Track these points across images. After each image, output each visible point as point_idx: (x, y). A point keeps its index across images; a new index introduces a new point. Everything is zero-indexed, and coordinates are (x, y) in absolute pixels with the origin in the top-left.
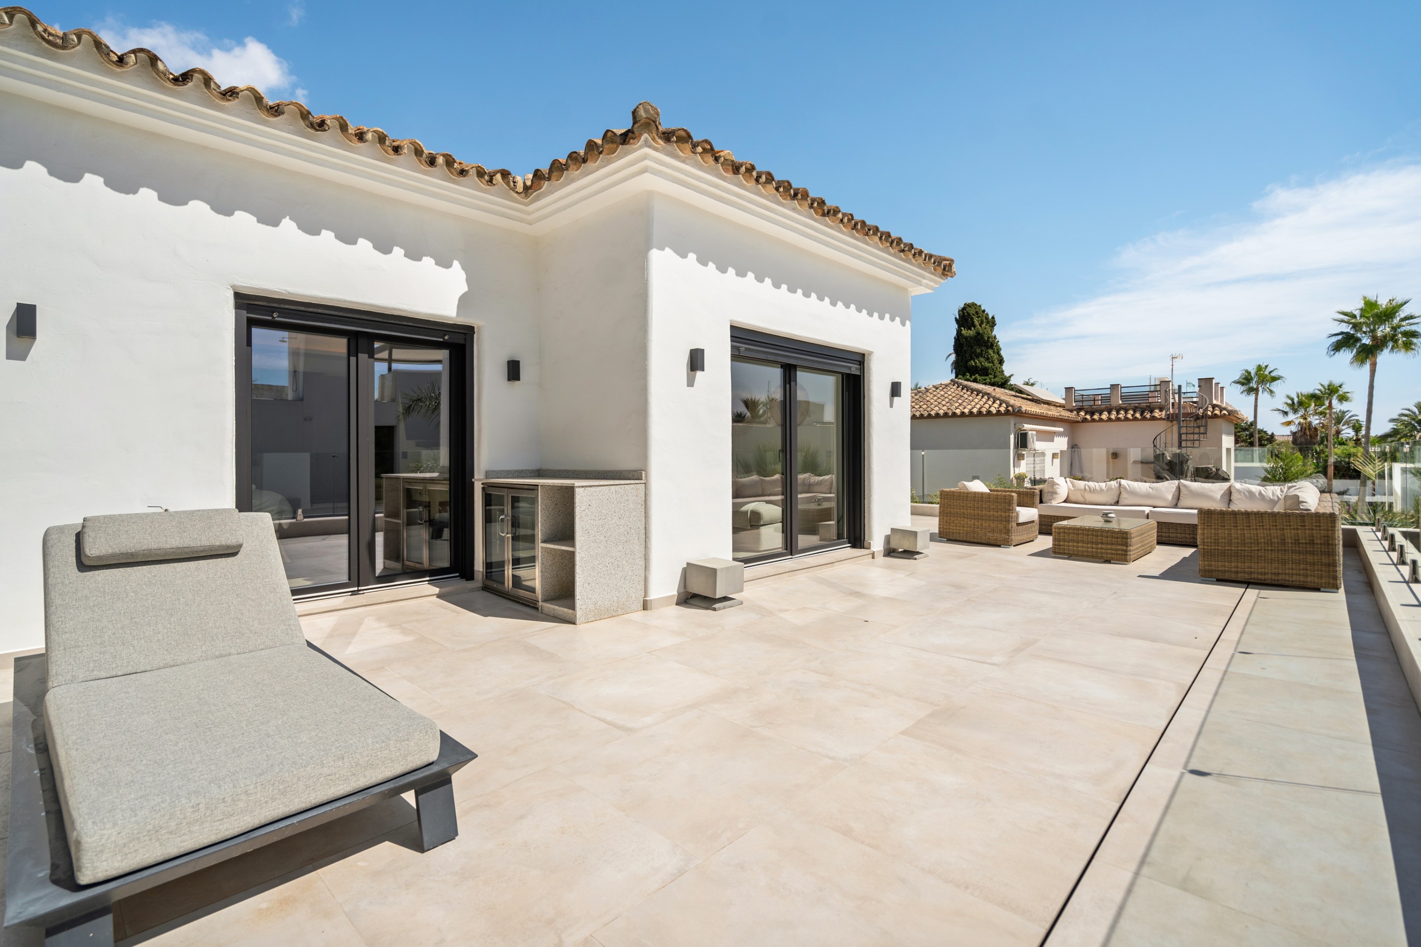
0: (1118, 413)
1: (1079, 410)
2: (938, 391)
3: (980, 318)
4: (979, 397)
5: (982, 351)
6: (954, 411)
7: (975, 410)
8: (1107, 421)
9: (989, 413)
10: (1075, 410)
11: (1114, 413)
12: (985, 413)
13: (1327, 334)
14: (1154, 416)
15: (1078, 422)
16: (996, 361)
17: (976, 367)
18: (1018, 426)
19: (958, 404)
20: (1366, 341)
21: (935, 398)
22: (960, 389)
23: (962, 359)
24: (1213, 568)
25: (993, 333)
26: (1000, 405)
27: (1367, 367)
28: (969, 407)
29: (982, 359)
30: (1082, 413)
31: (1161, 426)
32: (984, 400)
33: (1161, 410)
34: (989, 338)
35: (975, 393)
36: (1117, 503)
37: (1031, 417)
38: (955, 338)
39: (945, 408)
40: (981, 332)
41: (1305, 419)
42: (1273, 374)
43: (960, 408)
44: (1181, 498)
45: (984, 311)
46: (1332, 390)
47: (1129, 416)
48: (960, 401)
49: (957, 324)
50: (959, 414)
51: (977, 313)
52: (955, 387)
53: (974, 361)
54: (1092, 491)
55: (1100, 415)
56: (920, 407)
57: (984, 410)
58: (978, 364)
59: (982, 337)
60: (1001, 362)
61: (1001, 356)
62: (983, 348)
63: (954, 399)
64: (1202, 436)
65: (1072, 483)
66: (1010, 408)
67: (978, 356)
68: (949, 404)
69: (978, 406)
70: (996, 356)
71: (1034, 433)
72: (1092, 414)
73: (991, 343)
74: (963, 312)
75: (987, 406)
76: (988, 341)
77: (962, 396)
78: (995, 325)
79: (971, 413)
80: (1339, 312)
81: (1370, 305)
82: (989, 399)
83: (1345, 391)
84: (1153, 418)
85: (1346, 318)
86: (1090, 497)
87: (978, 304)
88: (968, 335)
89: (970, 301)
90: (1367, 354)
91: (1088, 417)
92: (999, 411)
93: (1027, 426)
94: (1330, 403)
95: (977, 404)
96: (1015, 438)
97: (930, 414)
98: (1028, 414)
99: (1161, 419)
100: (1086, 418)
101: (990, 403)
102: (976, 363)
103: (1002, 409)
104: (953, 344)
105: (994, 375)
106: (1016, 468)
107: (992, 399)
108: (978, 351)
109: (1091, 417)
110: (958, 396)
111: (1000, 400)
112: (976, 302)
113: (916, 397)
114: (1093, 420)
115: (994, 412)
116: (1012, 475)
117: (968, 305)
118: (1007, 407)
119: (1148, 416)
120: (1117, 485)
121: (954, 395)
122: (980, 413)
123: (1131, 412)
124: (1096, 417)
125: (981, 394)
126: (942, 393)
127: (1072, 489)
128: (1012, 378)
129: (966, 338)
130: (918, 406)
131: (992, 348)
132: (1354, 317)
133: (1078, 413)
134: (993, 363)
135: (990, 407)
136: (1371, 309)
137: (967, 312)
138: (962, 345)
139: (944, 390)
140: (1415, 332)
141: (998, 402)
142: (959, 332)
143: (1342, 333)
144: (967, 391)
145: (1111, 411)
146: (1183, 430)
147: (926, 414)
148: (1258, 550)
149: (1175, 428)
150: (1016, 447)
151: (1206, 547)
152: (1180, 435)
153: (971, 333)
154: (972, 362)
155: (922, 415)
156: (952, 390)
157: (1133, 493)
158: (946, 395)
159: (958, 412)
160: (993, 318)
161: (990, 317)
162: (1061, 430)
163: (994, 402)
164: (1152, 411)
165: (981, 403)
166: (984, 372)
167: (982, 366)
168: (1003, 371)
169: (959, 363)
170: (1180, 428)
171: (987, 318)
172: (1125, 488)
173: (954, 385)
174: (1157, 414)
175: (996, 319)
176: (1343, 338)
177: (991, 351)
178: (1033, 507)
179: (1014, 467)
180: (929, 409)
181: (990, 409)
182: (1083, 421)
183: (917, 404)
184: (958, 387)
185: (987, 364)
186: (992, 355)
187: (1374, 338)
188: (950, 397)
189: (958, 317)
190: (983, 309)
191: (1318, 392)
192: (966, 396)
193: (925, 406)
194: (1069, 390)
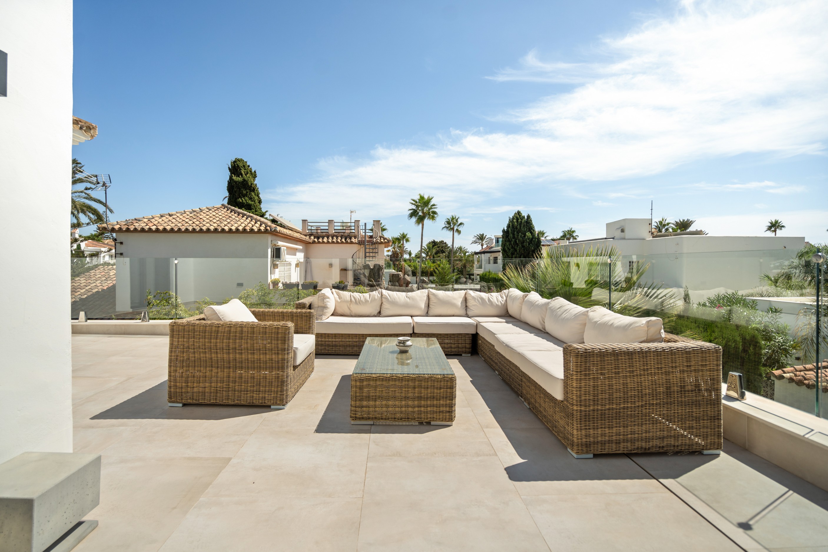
0: (333, 238)
1: (310, 235)
2: (211, 212)
3: (246, 171)
4: (244, 218)
5: (247, 192)
6: (223, 227)
7: (241, 228)
8: (326, 243)
9: (252, 230)
10: (308, 235)
11: (330, 238)
12: (248, 230)
13: (407, 209)
14: (352, 241)
15: (310, 243)
16: (257, 201)
17: (243, 203)
18: (274, 242)
19: (227, 223)
20: (420, 214)
21: (208, 217)
22: (229, 212)
23: (233, 197)
24: (592, 439)
25: (255, 183)
26: (261, 225)
27: (421, 225)
28: (236, 225)
29: (246, 198)
30: (312, 237)
31: (355, 248)
32: (248, 221)
33: (355, 238)
34: (252, 184)
35: (241, 215)
36: (379, 314)
37: (282, 237)
38: (228, 181)
39: (215, 225)
40: (246, 179)
41: (394, 249)
42: (384, 228)
43: (228, 225)
44: (430, 306)
45: (249, 166)
46: (404, 237)
47: (339, 240)
48: (228, 221)
49: (230, 171)
50: (227, 230)
51: (244, 166)
52: (225, 210)
53: (241, 199)
54: (358, 302)
55: (323, 239)
56: (194, 223)
57: (248, 229)
58: (244, 201)
59: (247, 183)
60: (260, 202)
61: (260, 198)
62: (248, 191)
63: (224, 218)
64: (376, 254)
65: (338, 294)
66: (268, 228)
67: (244, 196)
68: (219, 222)
69: (243, 225)
70: (256, 198)
71: (285, 248)
72: (318, 238)
73: (253, 188)
74: (234, 164)
75: (250, 225)
76: (251, 186)
77: (230, 217)
78: (256, 177)
79: (237, 230)
80: (412, 200)
81: (422, 198)
82: (251, 220)
83: (408, 237)
84: (352, 243)
85: (414, 202)
86: (356, 309)
87: (245, 161)
88: (237, 180)
89: (239, 157)
90: (421, 220)
91: (316, 240)
92: (260, 229)
93: (280, 243)
94: (403, 242)
95: (242, 223)
96: (271, 252)
97: (201, 229)
98: (281, 233)
99: (355, 243)
100: (315, 241)
101: (253, 223)
102: (242, 201)
103: (262, 228)
104: (227, 185)
105: (255, 210)
106: (272, 275)
107: (254, 221)
108: (244, 192)
109: (318, 240)
110: (227, 217)
111: (260, 221)
112: (243, 159)
113: (191, 215)
114: (319, 242)
115: (256, 230)
116: (269, 281)
117: (238, 160)
118: (266, 227)
119: (349, 241)
120: (380, 296)
121: (223, 216)
122: (244, 230)
123: (340, 238)
124: (320, 240)
125: (246, 217)
126: (214, 213)
127: (339, 300)
128: (267, 213)
129: (236, 182)
130: (191, 222)
131: (254, 192)
132: (416, 202)
133: (310, 237)
134: (254, 202)
135: (253, 226)
136: (422, 199)
137: (237, 164)
138: (233, 186)
139: (216, 211)
140: (435, 212)
141: (259, 223)
142: (231, 178)
143: (413, 209)
144: (235, 213)
145: (329, 237)
146: (367, 250)
147: (198, 229)
148: (642, 406)
149: (363, 250)
150: (273, 257)
151: (583, 409)
152: (366, 253)
153: (240, 179)
154: (240, 199)
155: (194, 229)
156: (223, 212)
157: (394, 303)
158: (217, 215)
159: (226, 228)
160: (255, 172)
161: (253, 171)
162: (301, 247)
163: (256, 223)
164: (350, 239)
165: (246, 223)
166: (248, 208)
167: (247, 203)
168: (261, 209)
169: (231, 199)
170: (365, 249)
171: (251, 171)
172: (386, 298)
173: (224, 208)
174: (353, 240)
175: (257, 173)
176: (413, 212)
177: (253, 194)
178: (309, 333)
179: (271, 274)
180: (201, 225)
181: (253, 228)
182: (313, 243)
183: (190, 220)
184: (228, 210)
185: (250, 202)
186: (254, 196)
187: (423, 213)
188: (220, 217)
189: (230, 167)
190: (248, 165)
191: (399, 237)
192: (233, 217)
193: (197, 223)
194: (304, 221)
